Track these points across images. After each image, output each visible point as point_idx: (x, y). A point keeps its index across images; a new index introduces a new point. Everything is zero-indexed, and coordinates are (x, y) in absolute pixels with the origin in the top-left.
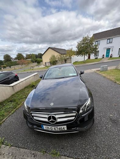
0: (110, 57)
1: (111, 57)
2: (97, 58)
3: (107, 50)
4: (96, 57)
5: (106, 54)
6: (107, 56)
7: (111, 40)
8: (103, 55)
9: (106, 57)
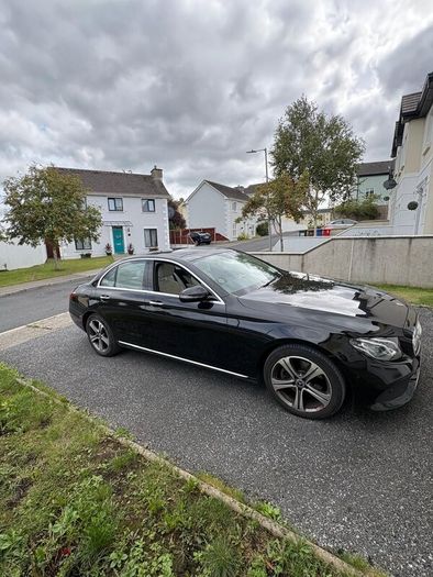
0: (126, 251)
1: (131, 253)
2: (88, 256)
3: (114, 232)
4: (85, 252)
5: (115, 242)
6: (120, 250)
7: (119, 204)
8: (108, 248)
9: (116, 251)
